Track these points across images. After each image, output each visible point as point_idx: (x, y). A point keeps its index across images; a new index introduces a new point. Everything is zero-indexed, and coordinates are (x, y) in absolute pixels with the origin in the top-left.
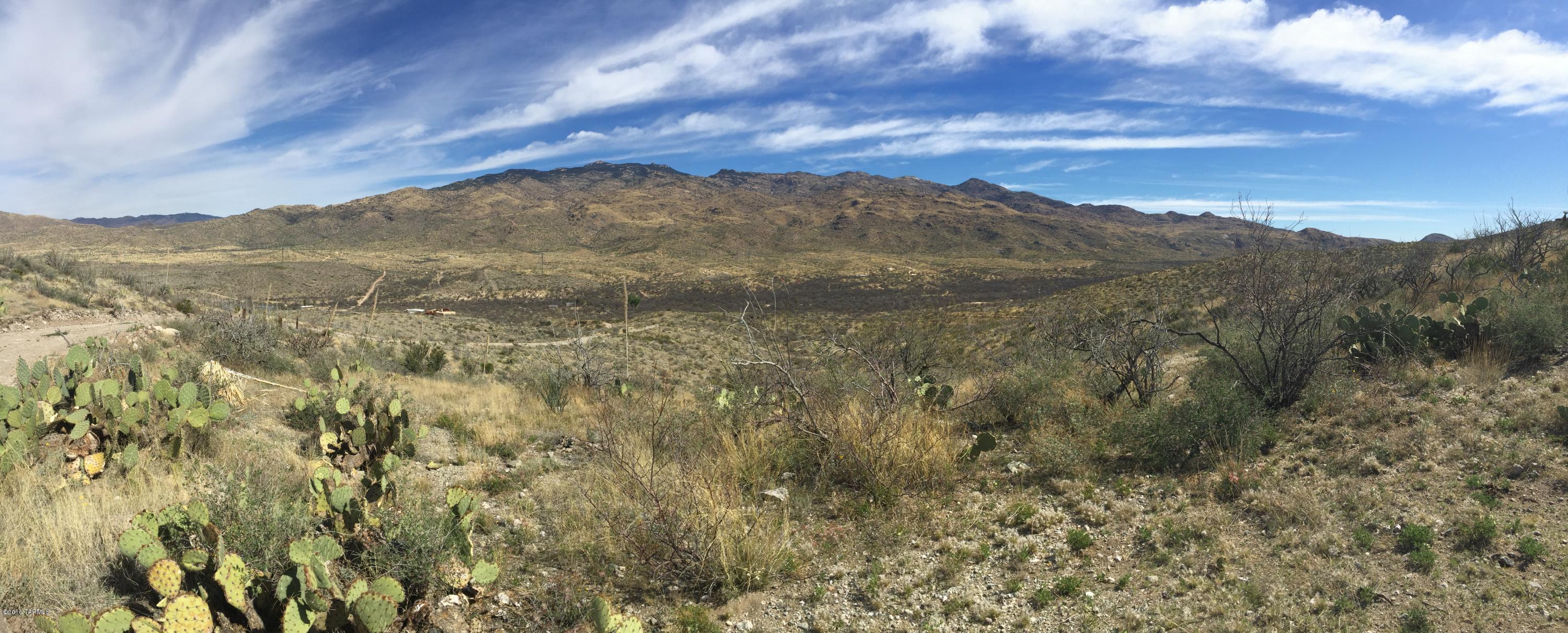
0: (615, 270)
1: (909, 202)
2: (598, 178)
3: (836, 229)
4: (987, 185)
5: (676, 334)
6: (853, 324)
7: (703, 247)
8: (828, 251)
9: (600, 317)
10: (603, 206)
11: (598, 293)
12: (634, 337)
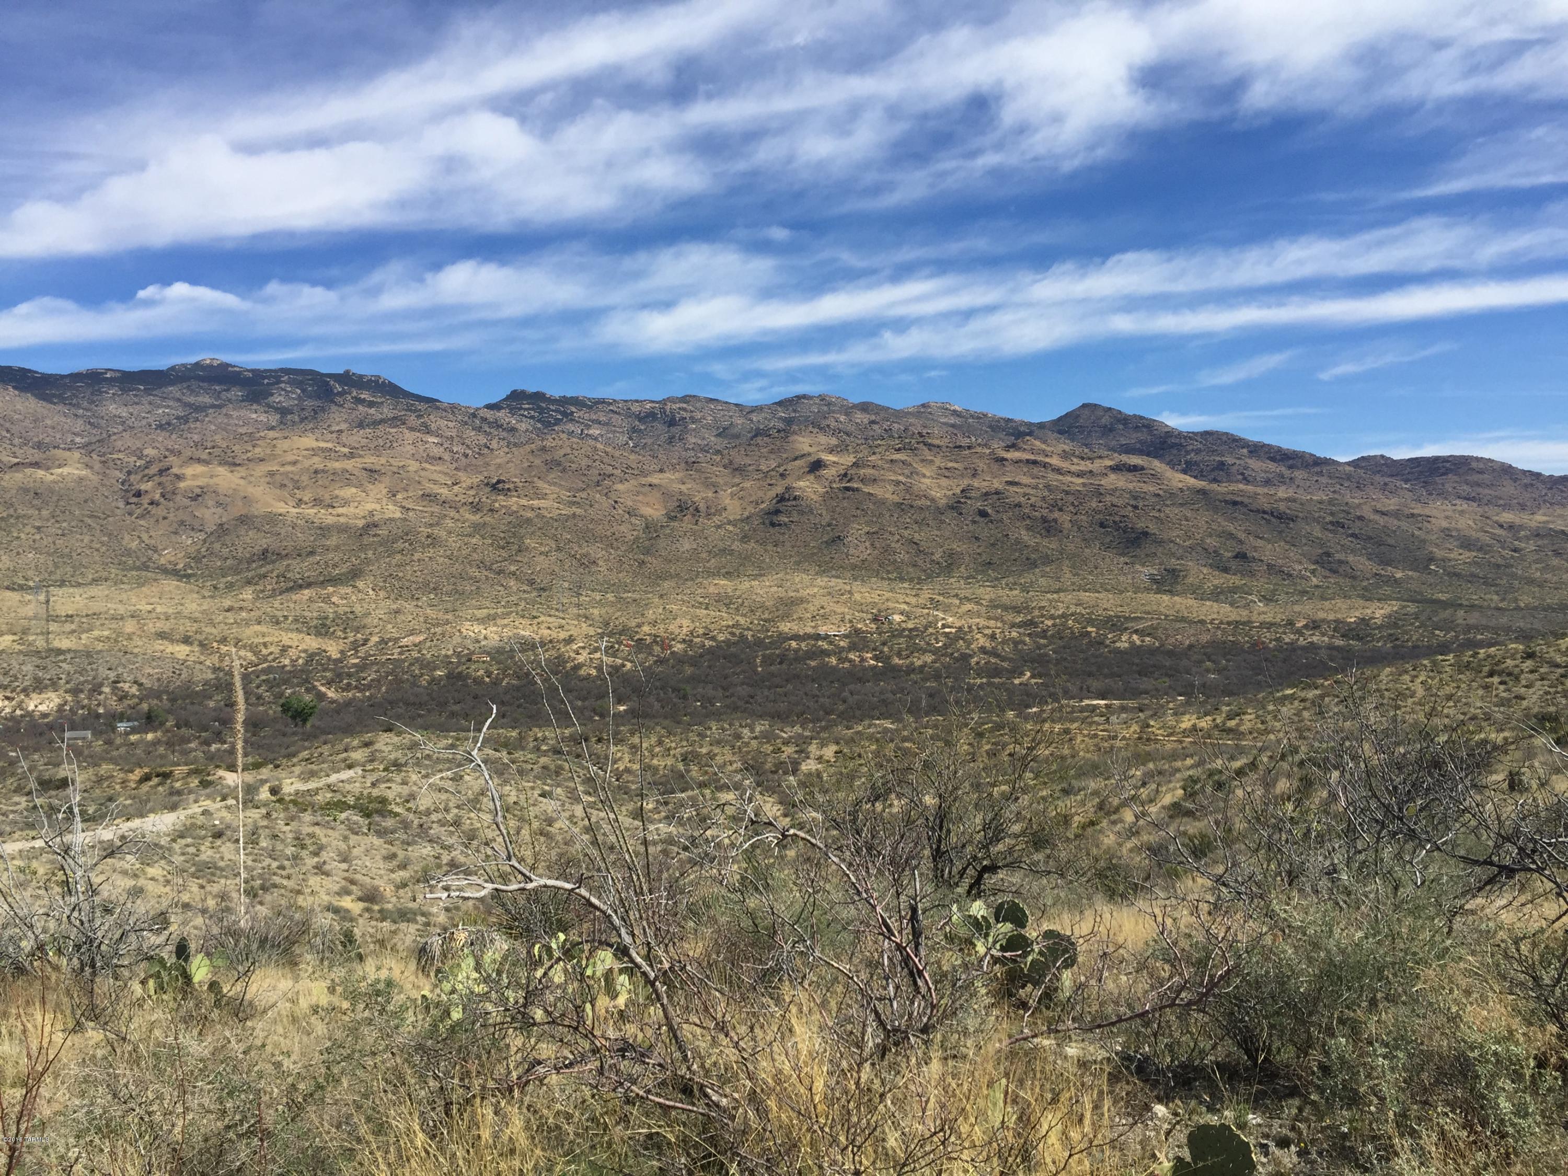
0: (251, 633)
1: (938, 461)
2: (206, 399)
3: (773, 525)
4: (1125, 421)
5: (405, 790)
6: (813, 749)
7: (473, 572)
8: (757, 577)
9: (211, 758)
10: (222, 470)
11: (205, 695)
12: (301, 803)
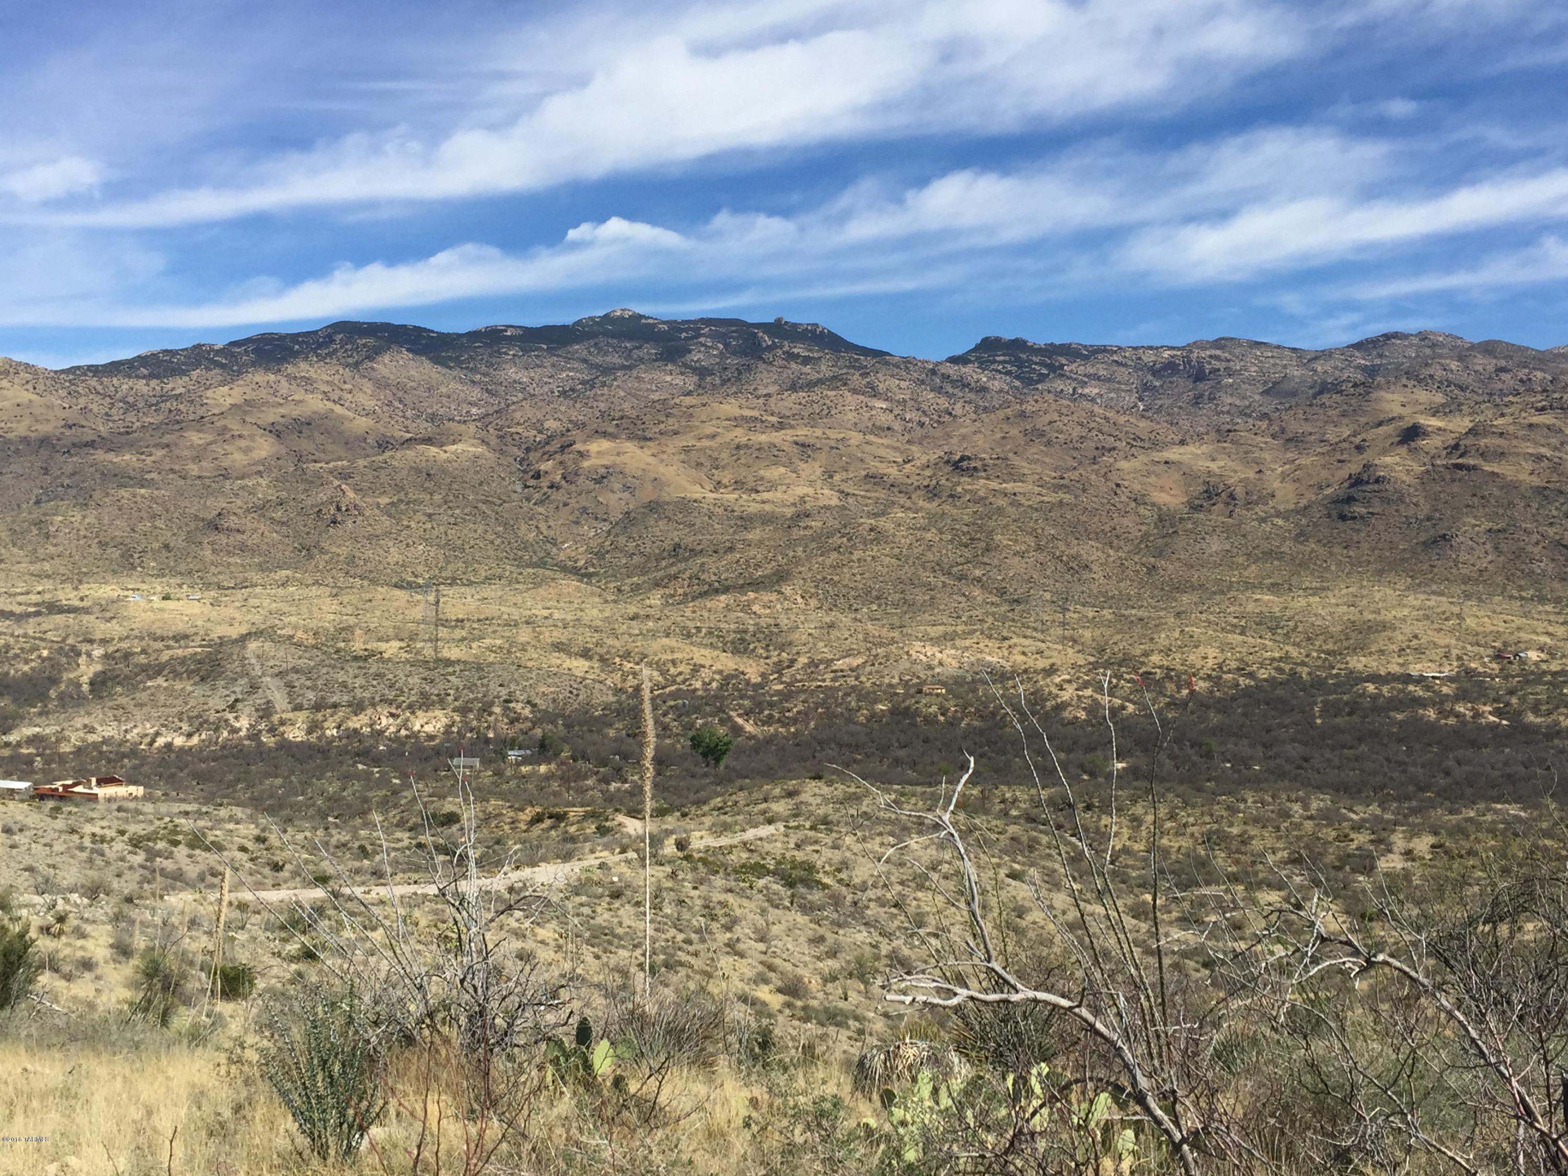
0: (658, 647)
2: (616, 360)
3: (1343, 518)
5: (837, 856)
7: (927, 576)
8: (1315, 591)
9: (610, 799)
10: (630, 446)
11: (605, 722)
12: (711, 863)
